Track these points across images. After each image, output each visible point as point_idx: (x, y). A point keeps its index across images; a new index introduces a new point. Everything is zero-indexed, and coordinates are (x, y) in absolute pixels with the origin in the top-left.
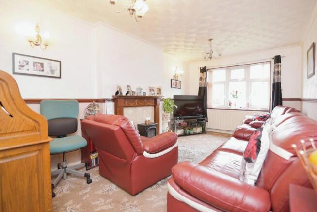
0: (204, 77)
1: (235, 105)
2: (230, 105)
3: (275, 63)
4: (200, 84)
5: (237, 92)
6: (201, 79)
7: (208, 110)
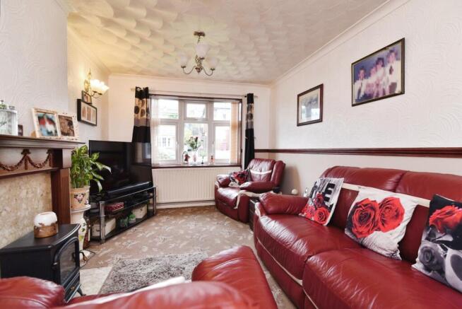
0: (145, 109)
1: (195, 160)
2: (186, 160)
3: (248, 103)
4: (136, 120)
5: (197, 138)
6: (137, 110)
7: (154, 171)
